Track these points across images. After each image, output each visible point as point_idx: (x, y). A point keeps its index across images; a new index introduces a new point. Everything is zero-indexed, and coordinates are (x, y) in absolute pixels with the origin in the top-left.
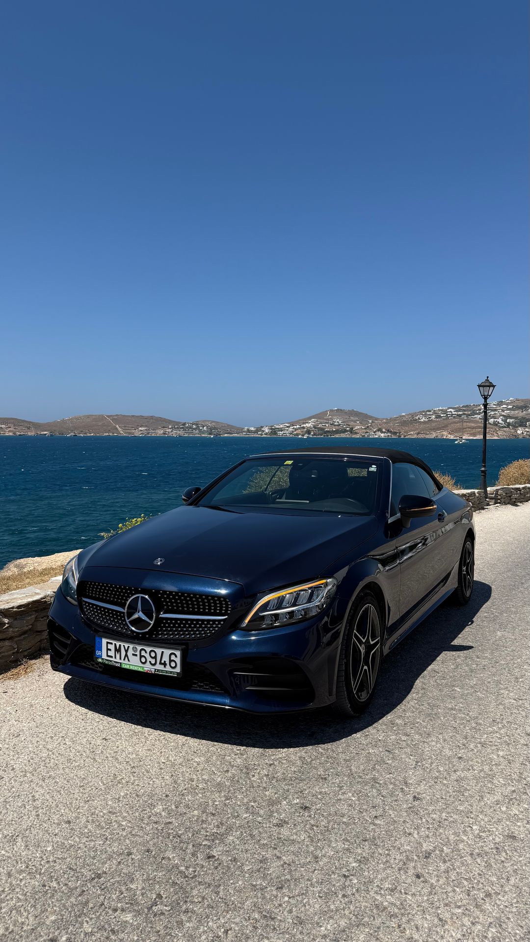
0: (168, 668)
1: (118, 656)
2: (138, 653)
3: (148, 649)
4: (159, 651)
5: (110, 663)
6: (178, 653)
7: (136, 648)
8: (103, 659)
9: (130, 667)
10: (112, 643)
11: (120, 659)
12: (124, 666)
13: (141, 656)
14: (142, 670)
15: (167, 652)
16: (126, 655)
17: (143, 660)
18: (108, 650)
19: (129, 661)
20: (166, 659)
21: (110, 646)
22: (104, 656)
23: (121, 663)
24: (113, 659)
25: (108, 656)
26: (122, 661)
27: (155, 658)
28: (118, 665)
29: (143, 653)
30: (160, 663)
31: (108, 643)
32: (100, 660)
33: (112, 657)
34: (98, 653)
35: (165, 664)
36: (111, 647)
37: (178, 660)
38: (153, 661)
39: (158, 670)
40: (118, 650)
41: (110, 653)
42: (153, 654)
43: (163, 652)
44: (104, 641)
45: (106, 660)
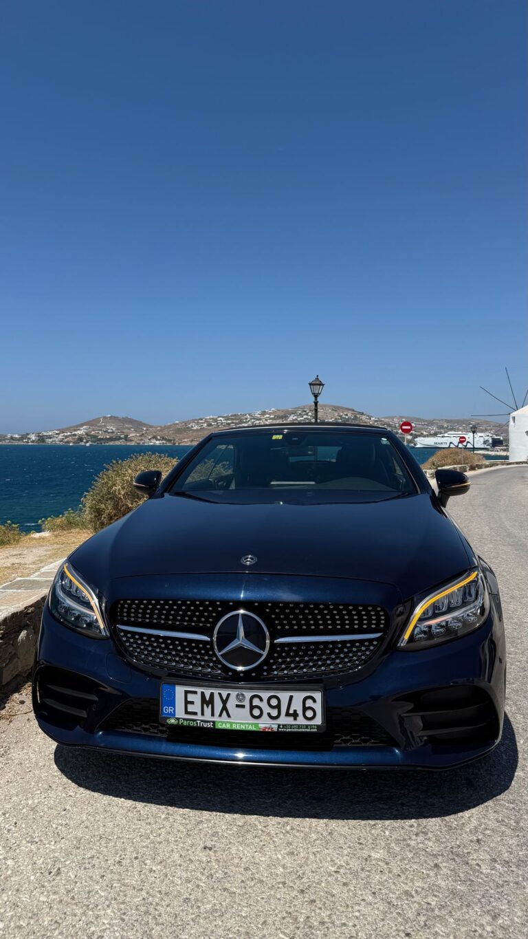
0: (301, 721)
1: (208, 711)
2: (247, 703)
3: (265, 695)
4: (284, 696)
5: (192, 724)
6: (318, 696)
7: (243, 695)
8: (178, 719)
9: (231, 726)
10: (195, 693)
11: (213, 714)
12: (219, 726)
13: (252, 707)
14: (254, 729)
15: (299, 696)
16: (224, 708)
17: (256, 712)
18: (187, 702)
19: (229, 716)
20: (297, 706)
21: (191, 697)
22: (180, 713)
23: (214, 722)
24: (199, 717)
25: (187, 712)
26: (216, 718)
27: (278, 707)
28: (210, 725)
29: (256, 702)
30: (288, 714)
31: (186, 692)
32: (173, 721)
33: (195, 714)
34: (167, 710)
35: (295, 715)
36: (196, 698)
37: (318, 707)
38: (274, 713)
39: (283, 725)
40: (207, 702)
41: (190, 708)
42: (274, 702)
43: (291, 697)
44: (180, 691)
45: (184, 719)
